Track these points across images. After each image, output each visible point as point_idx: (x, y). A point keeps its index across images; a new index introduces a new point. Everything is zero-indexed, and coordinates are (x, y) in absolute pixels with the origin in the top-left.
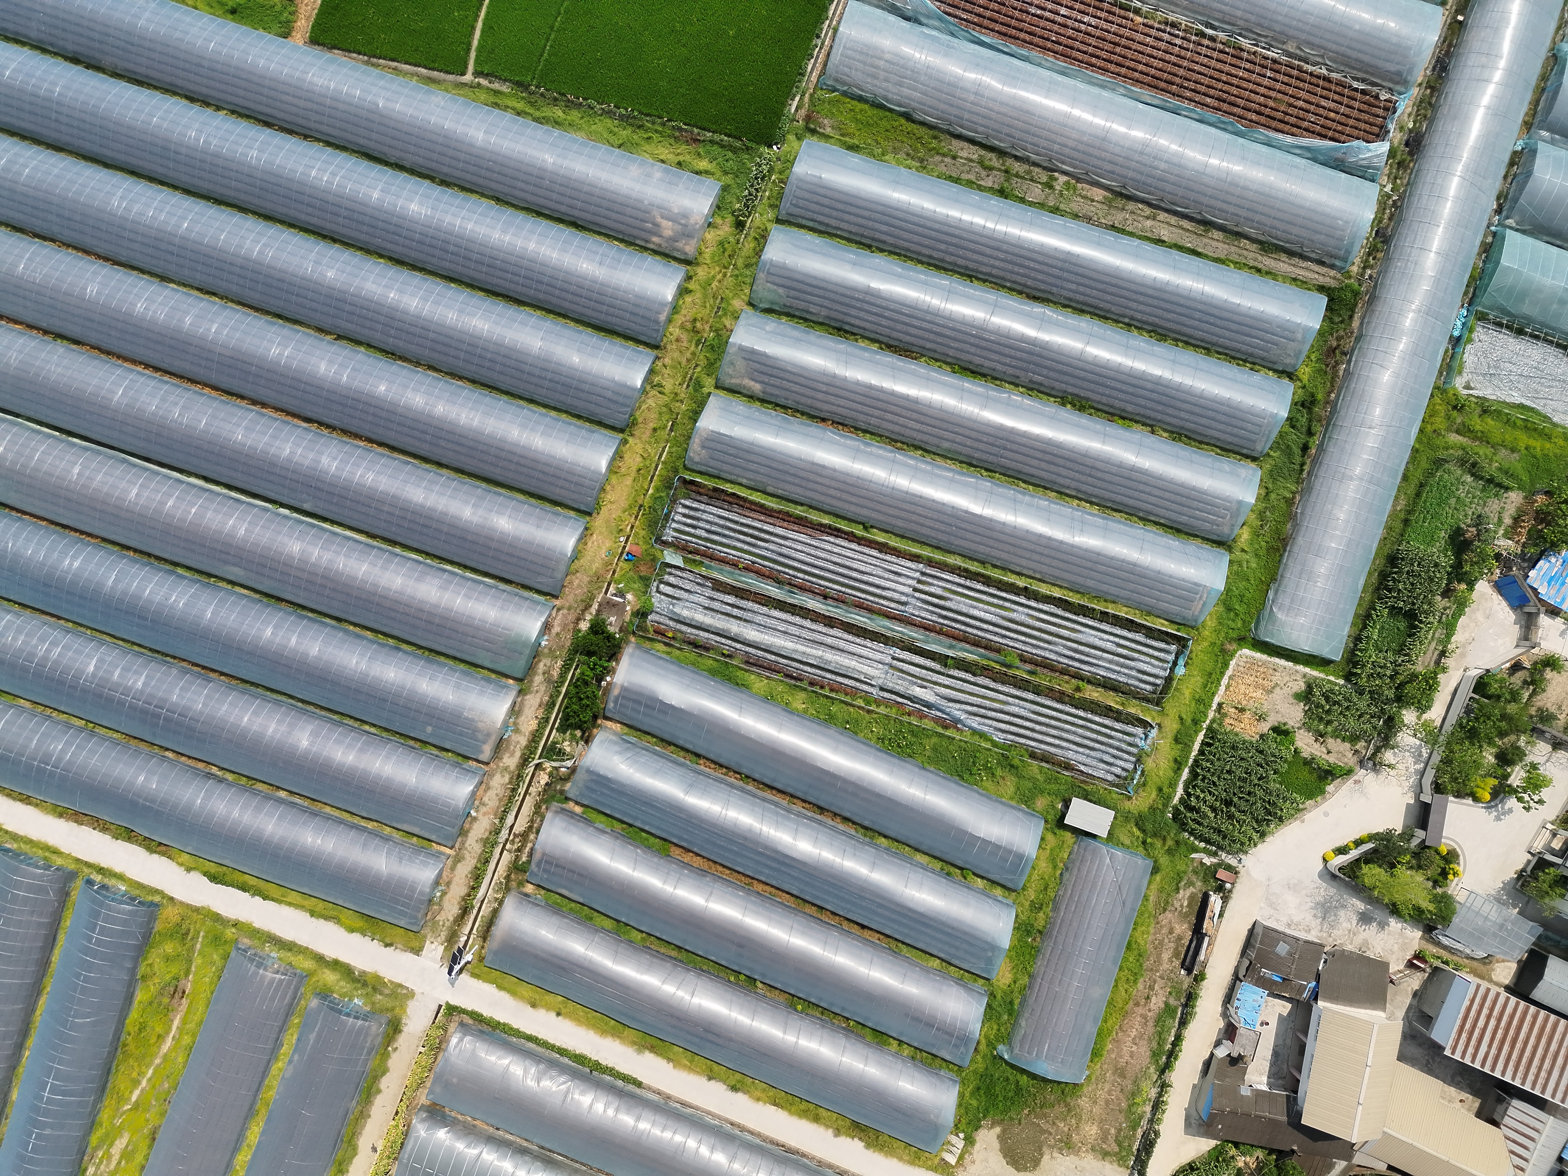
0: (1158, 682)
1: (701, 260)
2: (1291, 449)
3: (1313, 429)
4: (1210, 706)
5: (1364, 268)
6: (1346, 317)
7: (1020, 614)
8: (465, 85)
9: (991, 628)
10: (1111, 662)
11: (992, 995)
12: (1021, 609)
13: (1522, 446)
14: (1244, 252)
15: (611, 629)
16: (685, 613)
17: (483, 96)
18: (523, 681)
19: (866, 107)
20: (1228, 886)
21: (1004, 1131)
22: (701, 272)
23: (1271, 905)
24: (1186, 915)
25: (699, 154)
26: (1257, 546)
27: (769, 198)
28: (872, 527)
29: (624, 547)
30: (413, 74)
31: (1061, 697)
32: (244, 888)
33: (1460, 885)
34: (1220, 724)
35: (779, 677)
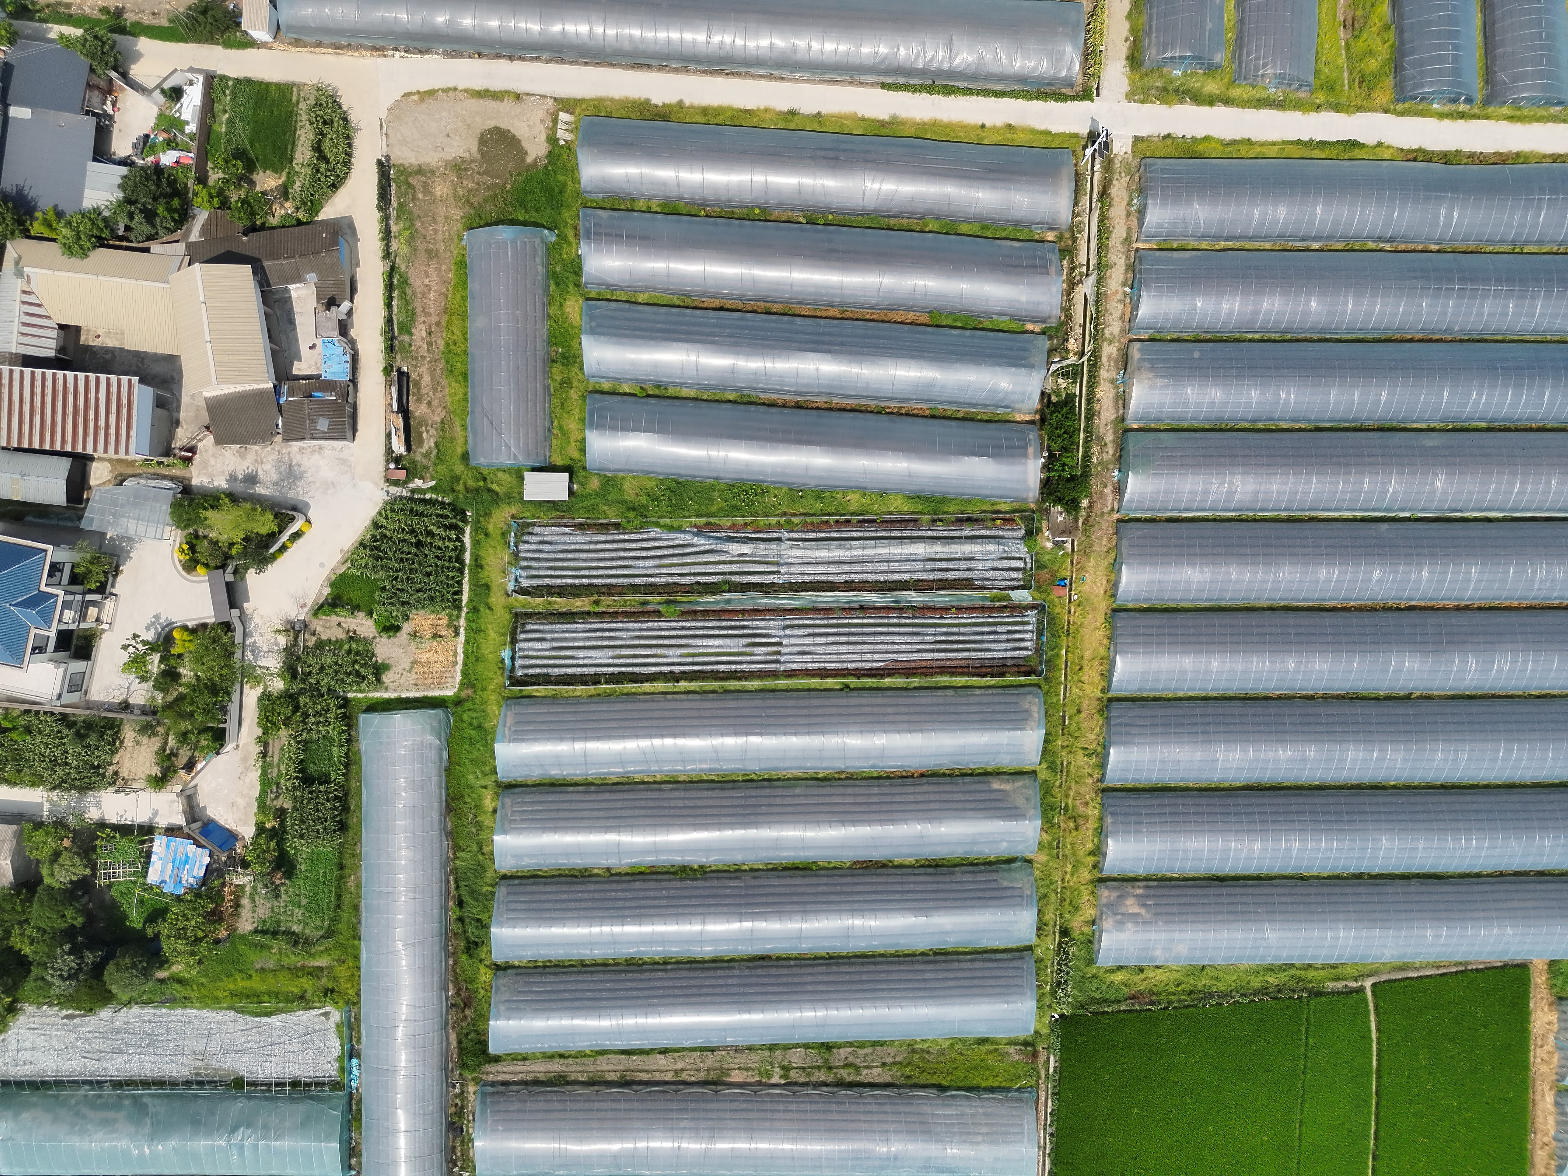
0: (523, 636)
1: (1090, 887)
2: (474, 898)
3: (459, 925)
4: (466, 629)
5: (462, 1093)
6: (465, 1040)
7: (673, 655)
8: (1368, 976)
9: (698, 633)
10: (575, 639)
11: (577, 285)
12: (676, 660)
13: (256, 977)
14: (580, 1069)
15: (1059, 508)
16: (991, 547)
17: (1348, 970)
18: (1124, 432)
19: (984, 1084)
20: (392, 466)
21: (523, 160)
22: (1086, 875)
23: (343, 462)
24: (420, 424)
25: (1126, 985)
26: (474, 796)
27: (1046, 967)
28: (841, 690)
29: (1070, 590)
30: (1419, 968)
31: (610, 590)
32: (1323, 144)
33: (171, 541)
34: (451, 616)
35: (880, 518)
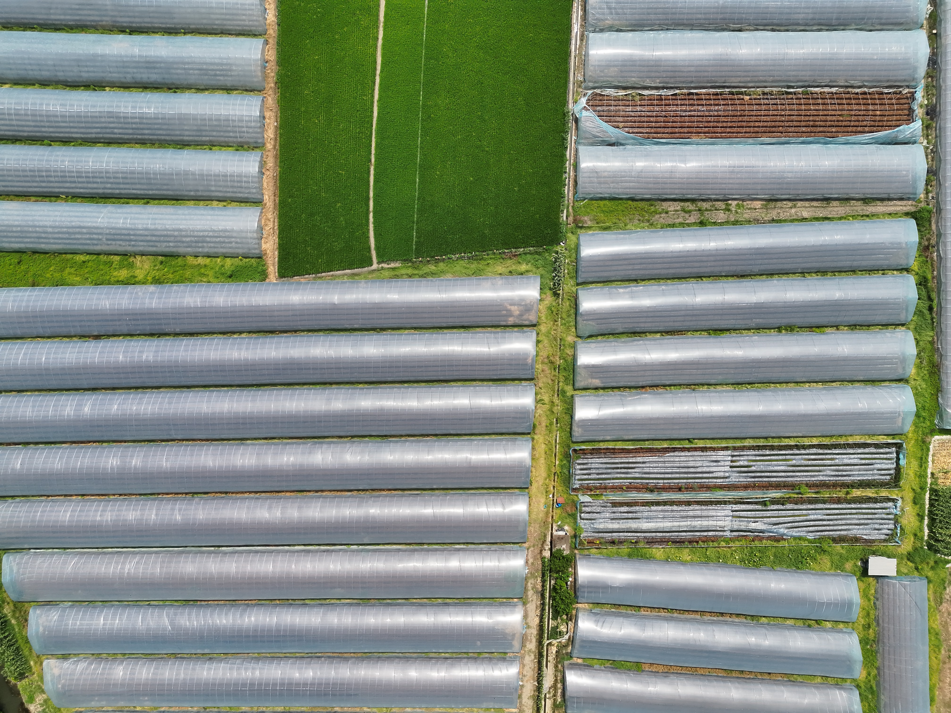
0: (892, 472)
1: (541, 321)
2: (923, 312)
3: (932, 296)
4: (927, 477)
5: (927, 193)
6: (928, 226)
7: (798, 460)
8: (375, 270)
9: (783, 474)
10: (859, 470)
11: (858, 687)
12: (797, 457)
14: (855, 208)
15: (564, 553)
16: (601, 526)
17: (386, 273)
18: (522, 597)
19: (607, 202)
22: (543, 328)
25: (520, 263)
26: (922, 375)
27: (569, 274)
28: (694, 439)
29: (553, 500)
30: (344, 275)
31: (839, 501)
34: (937, 484)
35: (669, 544)
